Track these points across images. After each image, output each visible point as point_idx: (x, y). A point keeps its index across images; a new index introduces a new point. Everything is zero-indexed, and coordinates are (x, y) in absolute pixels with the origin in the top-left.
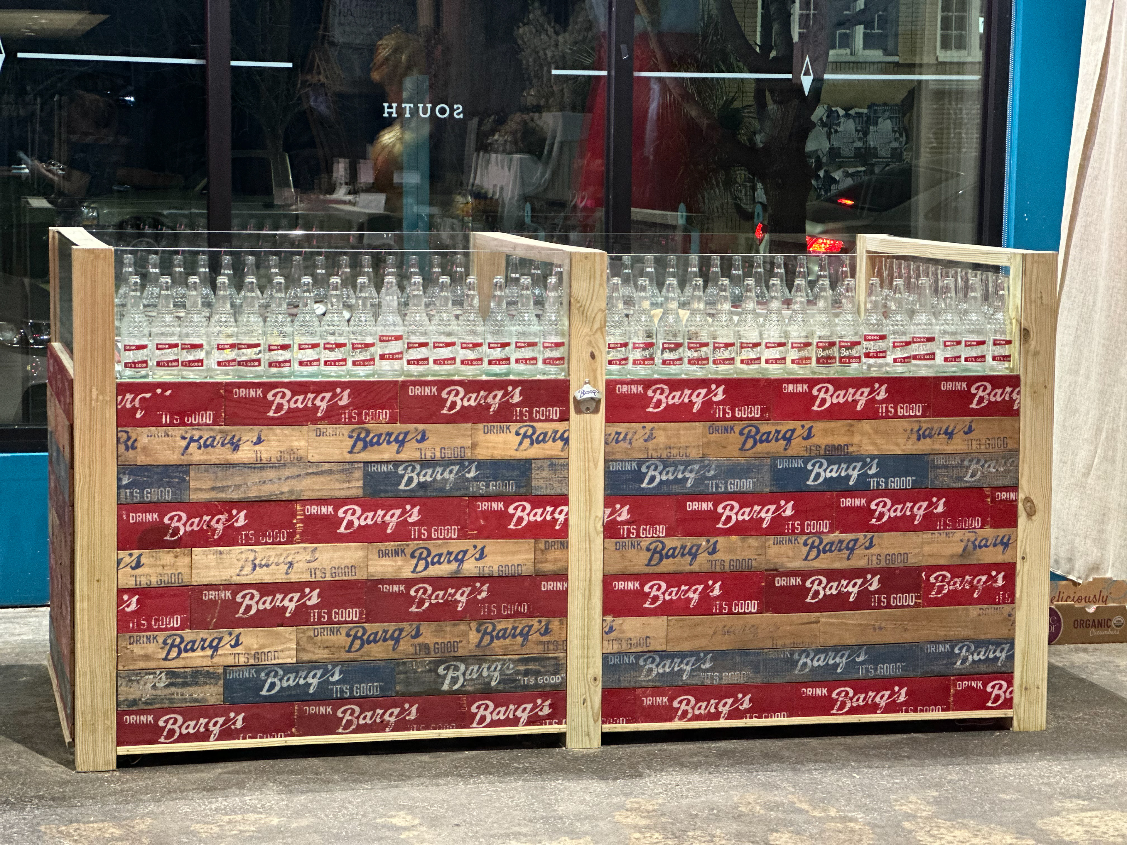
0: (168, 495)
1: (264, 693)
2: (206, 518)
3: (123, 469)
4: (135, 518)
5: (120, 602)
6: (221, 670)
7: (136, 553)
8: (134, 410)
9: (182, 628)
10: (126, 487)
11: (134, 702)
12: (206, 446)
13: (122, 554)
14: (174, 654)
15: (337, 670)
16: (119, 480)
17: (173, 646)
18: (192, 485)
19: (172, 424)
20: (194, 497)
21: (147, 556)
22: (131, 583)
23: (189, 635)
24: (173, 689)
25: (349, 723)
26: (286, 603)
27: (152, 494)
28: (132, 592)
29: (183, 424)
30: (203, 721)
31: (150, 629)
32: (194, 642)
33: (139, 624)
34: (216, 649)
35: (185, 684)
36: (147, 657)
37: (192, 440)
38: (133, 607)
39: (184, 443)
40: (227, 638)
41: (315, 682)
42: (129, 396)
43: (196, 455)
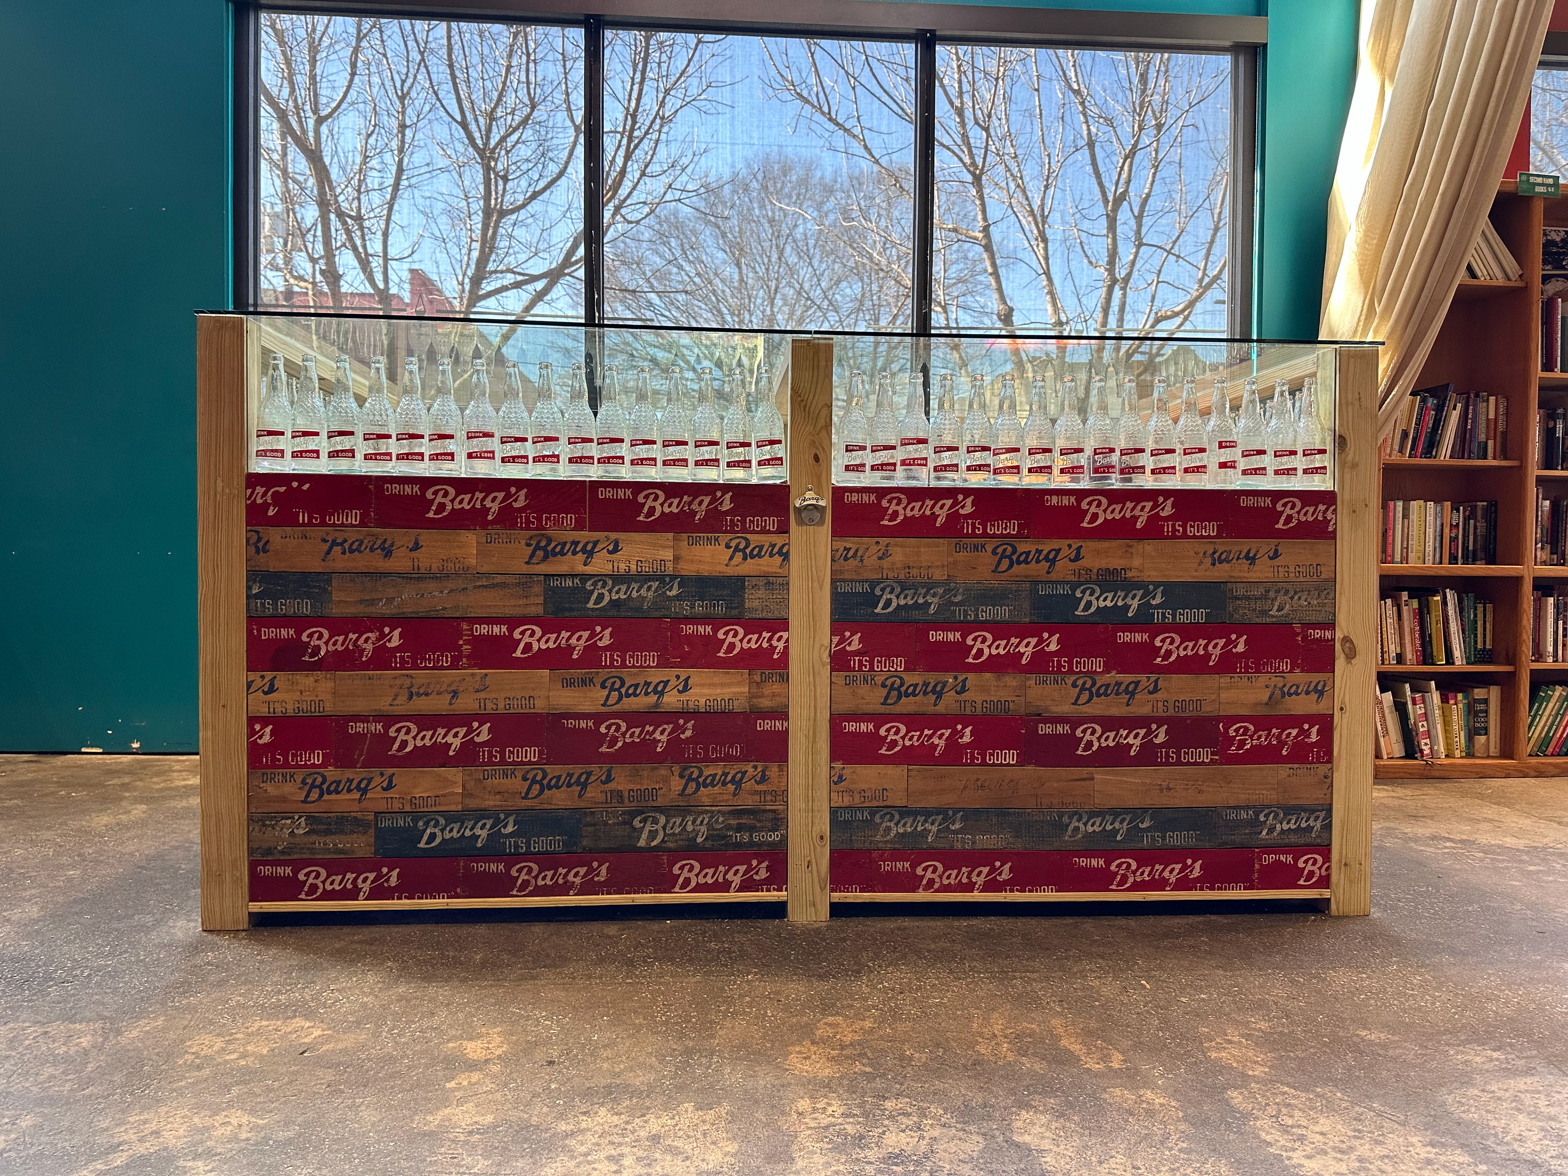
0: (306, 608)
1: (422, 845)
2: (352, 636)
3: (253, 576)
4: (268, 633)
5: (252, 732)
6: (371, 817)
7: (269, 675)
8: (266, 506)
9: (323, 765)
10: (256, 596)
11: (269, 851)
12: (352, 551)
13: (252, 676)
14: (314, 795)
15: (511, 820)
16: (249, 588)
17: (313, 786)
18: (336, 597)
19: (310, 524)
20: (336, 611)
21: (282, 678)
22: (264, 711)
23: (331, 773)
24: (313, 838)
25: (526, 883)
26: (450, 739)
27: (287, 607)
28: (265, 721)
29: (323, 524)
30: (350, 876)
31: (286, 765)
32: (338, 783)
33: (274, 760)
34: (365, 791)
35: (328, 832)
36: (283, 799)
37: (334, 543)
38: (266, 739)
39: (326, 547)
40: (377, 780)
41: (484, 834)
42: (260, 490)
43: (340, 561)
